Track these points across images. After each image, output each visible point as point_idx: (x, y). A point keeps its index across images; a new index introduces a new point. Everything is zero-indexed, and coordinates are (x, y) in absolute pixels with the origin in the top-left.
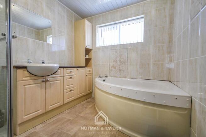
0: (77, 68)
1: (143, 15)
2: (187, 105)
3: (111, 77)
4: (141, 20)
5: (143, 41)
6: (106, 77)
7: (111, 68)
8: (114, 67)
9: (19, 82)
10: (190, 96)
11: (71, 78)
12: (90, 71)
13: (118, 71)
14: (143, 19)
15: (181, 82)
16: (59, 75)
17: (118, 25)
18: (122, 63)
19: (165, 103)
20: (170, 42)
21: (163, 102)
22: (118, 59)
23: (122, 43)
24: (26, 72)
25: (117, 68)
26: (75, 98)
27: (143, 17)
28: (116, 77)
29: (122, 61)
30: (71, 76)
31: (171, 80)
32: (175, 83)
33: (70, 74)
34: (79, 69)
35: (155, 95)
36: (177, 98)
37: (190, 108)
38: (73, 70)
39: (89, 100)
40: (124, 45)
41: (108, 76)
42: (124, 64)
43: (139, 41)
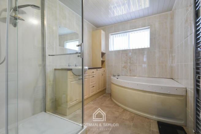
0: (97, 69)
1: (149, 27)
2: (184, 94)
3: (123, 76)
4: (147, 30)
5: (149, 47)
6: (118, 76)
7: (122, 69)
8: (125, 67)
9: (69, 79)
10: (185, 87)
11: (93, 77)
12: (104, 71)
13: (129, 71)
14: (149, 30)
15: (180, 79)
16: (87, 75)
17: (128, 34)
18: (132, 64)
19: (169, 92)
20: (171, 48)
21: (168, 92)
22: (129, 61)
23: (131, 48)
24: (72, 73)
25: (127, 68)
26: (96, 93)
27: (149, 28)
28: (127, 76)
29: (132, 63)
30: (93, 75)
31: (173, 78)
32: (176, 80)
33: (92, 74)
34: (98, 69)
35: (162, 88)
36: (177, 89)
37: (185, 95)
38: (95, 70)
39: (104, 95)
40: (133, 50)
41: (120, 75)
42: (134, 65)
43: (146, 47)
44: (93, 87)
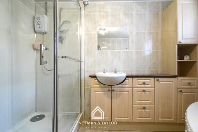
0: (157, 79)
11: (144, 91)
16: (127, 86)
33: (143, 86)
38: (150, 80)
44: (144, 108)
